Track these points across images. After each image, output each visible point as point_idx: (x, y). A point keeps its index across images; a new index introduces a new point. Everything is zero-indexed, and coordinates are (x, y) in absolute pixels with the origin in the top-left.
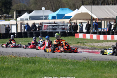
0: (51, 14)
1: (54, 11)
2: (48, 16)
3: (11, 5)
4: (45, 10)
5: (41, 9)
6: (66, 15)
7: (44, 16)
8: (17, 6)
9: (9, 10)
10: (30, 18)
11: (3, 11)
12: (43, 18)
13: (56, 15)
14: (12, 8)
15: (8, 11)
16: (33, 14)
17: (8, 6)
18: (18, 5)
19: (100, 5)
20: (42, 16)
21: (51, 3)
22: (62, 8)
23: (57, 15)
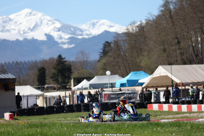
0: (118, 80)
1: (123, 76)
2: (115, 84)
3: (71, 72)
4: (111, 75)
5: (105, 74)
6: (140, 81)
7: (110, 84)
8: (78, 73)
9: (68, 80)
10: (90, 87)
11: (60, 81)
12: (109, 85)
13: (126, 82)
14: (72, 76)
15: (66, 81)
16: (95, 80)
17: (67, 74)
18: (80, 72)
19: (188, 64)
20: (107, 84)
21: (125, 67)
22: (134, 71)
23: (128, 81)
